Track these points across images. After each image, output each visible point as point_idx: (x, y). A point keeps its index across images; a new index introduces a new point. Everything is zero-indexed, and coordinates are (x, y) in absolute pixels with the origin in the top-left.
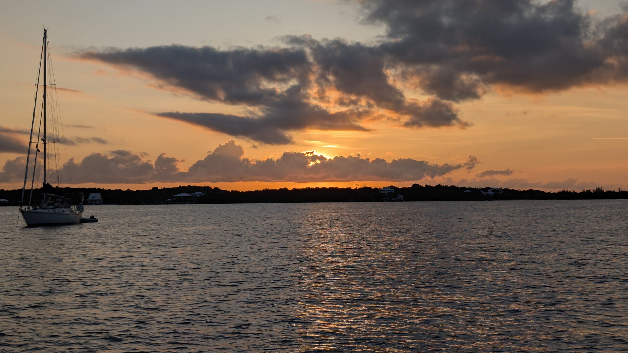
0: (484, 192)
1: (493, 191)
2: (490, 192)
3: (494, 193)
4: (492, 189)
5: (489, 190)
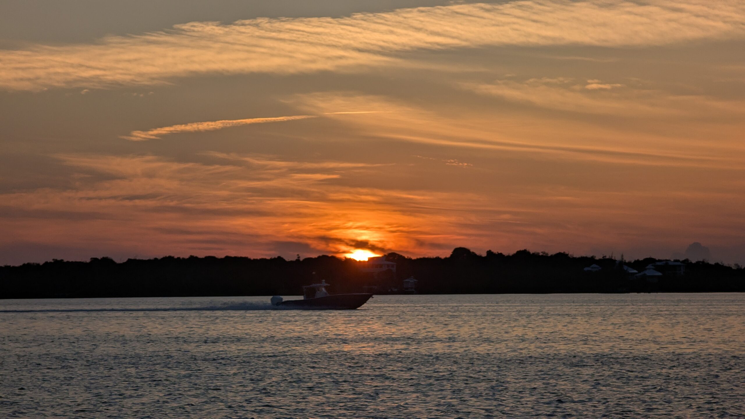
0: (635, 271)
1: (657, 268)
2: (650, 272)
3: (660, 274)
4: (658, 263)
5: (650, 266)
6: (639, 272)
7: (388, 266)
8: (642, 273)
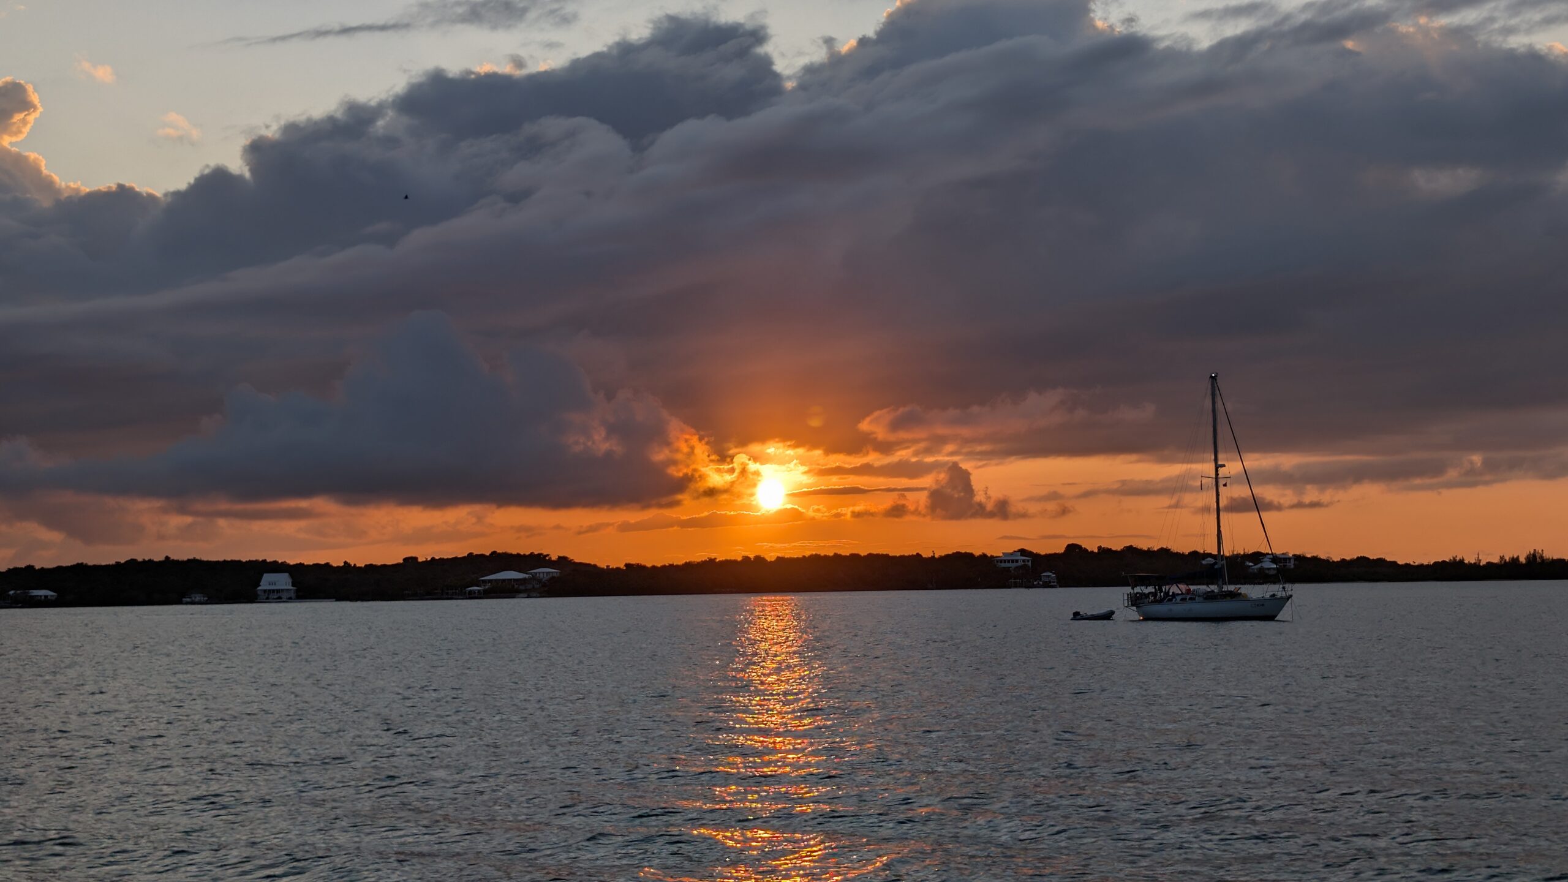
0: (1252, 563)
1: (1272, 561)
2: (1266, 564)
5: (1265, 559)
6: (1255, 565)
7: (1024, 561)
8: (1259, 566)
